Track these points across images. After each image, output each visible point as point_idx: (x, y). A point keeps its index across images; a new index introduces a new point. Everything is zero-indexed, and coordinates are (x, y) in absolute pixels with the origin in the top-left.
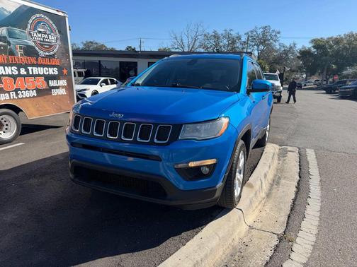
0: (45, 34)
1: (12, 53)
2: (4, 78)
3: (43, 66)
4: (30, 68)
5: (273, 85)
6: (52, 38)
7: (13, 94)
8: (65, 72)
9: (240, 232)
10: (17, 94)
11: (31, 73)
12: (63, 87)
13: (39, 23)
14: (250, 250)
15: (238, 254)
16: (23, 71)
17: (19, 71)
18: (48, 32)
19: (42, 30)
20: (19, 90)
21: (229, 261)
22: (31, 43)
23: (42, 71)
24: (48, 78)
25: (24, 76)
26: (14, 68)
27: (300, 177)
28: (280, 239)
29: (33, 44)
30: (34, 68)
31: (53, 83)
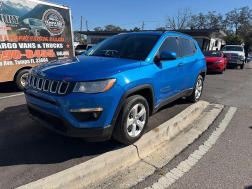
0: (55, 21)
1: (32, 35)
2: (26, 51)
3: (53, 42)
4: (44, 44)
5: (237, 55)
6: (59, 24)
7: (32, 61)
8: (68, 46)
9: (131, 162)
10: (35, 61)
11: (44, 47)
12: (66, 56)
13: (51, 14)
14: (130, 175)
15: (120, 177)
16: (39, 46)
17: (37, 46)
18: (56, 20)
19: (52, 19)
20: (36, 58)
21: (109, 181)
22: (45, 28)
23: (52, 46)
24: (56, 50)
25: (40, 49)
26: (34, 44)
27: (208, 128)
28: (156, 171)
29: (46, 28)
30: (46, 44)
31: (59, 53)
